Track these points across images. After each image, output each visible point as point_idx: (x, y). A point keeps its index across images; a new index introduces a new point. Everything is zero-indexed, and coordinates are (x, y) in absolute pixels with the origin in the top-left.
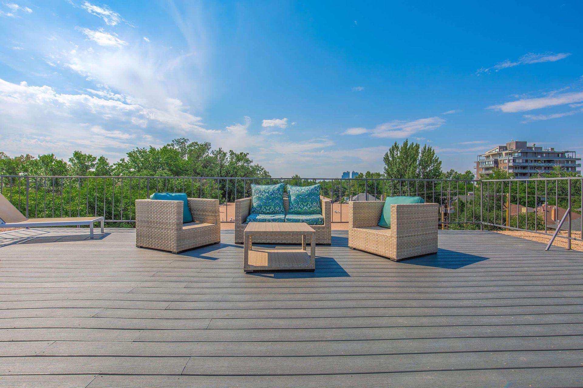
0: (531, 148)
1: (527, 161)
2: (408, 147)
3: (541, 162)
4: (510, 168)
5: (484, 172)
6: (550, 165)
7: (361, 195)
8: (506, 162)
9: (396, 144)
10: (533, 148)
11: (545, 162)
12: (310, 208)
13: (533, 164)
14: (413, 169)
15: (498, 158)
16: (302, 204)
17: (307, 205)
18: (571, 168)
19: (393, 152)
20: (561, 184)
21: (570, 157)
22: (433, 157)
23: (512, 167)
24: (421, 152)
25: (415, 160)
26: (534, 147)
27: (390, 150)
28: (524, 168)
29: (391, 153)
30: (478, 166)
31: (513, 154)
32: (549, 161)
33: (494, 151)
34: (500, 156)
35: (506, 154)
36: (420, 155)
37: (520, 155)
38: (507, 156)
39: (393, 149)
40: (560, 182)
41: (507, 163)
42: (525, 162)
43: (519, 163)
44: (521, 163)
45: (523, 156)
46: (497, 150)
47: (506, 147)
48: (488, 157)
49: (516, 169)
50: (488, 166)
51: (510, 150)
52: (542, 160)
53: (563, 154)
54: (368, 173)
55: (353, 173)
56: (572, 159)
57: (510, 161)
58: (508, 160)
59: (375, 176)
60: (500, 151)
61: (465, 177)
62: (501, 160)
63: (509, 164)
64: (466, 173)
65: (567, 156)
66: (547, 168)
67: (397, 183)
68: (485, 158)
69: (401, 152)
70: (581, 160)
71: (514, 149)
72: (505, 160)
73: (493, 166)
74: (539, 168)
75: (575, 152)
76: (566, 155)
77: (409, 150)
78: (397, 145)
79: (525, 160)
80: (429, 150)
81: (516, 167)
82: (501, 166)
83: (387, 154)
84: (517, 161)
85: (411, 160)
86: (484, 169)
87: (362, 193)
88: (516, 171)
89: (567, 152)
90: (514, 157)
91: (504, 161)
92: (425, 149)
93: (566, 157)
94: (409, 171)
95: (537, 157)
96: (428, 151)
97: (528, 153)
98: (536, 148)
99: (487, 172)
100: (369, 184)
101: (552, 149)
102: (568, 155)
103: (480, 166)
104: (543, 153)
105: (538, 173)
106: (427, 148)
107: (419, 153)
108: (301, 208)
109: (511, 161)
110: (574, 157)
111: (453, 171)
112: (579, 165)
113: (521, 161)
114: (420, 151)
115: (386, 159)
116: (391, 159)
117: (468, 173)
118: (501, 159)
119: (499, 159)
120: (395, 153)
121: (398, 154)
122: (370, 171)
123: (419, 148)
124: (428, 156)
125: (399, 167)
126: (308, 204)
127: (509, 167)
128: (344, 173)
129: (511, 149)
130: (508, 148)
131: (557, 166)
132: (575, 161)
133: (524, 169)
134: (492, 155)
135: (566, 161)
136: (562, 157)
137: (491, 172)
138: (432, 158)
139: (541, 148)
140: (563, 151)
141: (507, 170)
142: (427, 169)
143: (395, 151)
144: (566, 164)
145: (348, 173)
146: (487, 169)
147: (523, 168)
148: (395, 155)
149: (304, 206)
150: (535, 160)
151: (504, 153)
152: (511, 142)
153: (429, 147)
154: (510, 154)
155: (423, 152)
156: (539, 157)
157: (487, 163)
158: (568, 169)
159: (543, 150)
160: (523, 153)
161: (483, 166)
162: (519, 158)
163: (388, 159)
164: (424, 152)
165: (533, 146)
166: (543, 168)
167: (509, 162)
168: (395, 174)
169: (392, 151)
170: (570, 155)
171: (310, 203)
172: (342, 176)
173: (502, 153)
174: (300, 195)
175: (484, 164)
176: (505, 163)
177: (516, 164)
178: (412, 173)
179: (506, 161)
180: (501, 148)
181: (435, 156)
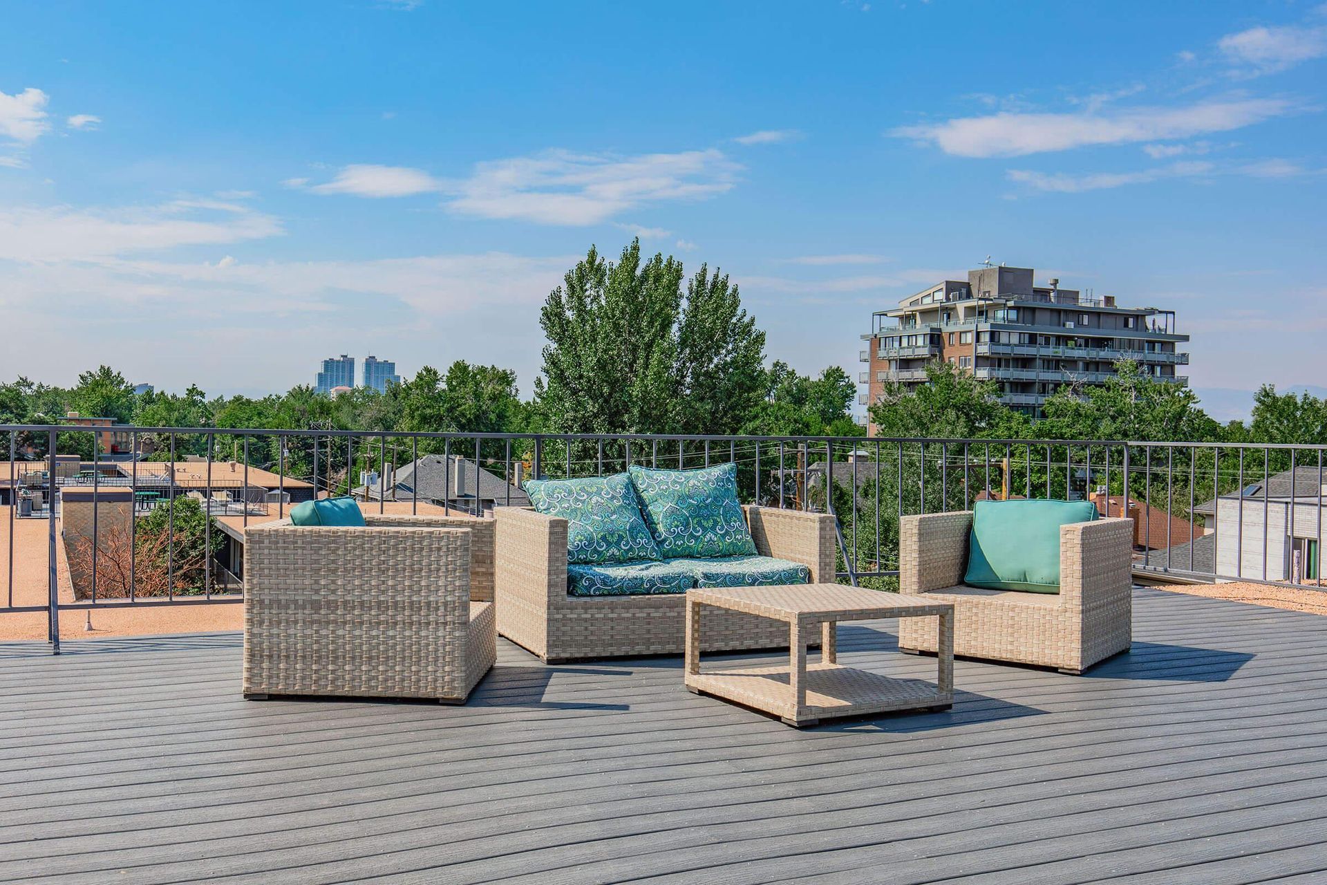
0: (1044, 293)
1: (1033, 339)
2: (638, 272)
3: (1076, 346)
4: (980, 360)
5: (894, 375)
6: (1104, 354)
7: (431, 461)
8: (969, 341)
9: (593, 255)
10: (1052, 294)
11: (1087, 345)
12: (723, 536)
13: (1050, 351)
14: (660, 362)
15: (943, 326)
16: (699, 523)
17: (713, 528)
18: (1163, 366)
19: (581, 288)
20: (1136, 421)
21: (1159, 329)
22: (733, 314)
23: (987, 358)
24: (686, 293)
25: (666, 325)
26: (1053, 290)
27: (568, 279)
28: (1026, 362)
29: (573, 293)
30: (873, 352)
31: (990, 314)
32: (1100, 343)
33: (928, 300)
34: (949, 317)
35: (970, 311)
36: (684, 304)
37: (1013, 315)
38: (971, 319)
39: (582, 278)
40: (1132, 417)
41: (971, 344)
42: (1027, 341)
43: (1008, 345)
44: (1016, 345)
45: (1021, 319)
46: (940, 296)
47: (968, 286)
48: (907, 319)
49: (999, 366)
50: (907, 353)
51: (980, 299)
52: (1079, 337)
53: (1139, 316)
54: (460, 369)
55: (371, 363)
56: (1166, 335)
57: (982, 336)
58: (975, 333)
59: (488, 384)
60: (948, 299)
61: (822, 392)
62: (953, 333)
63: (978, 347)
64: (827, 376)
65: (1150, 326)
66: (1092, 367)
67: (596, 416)
68: (896, 323)
69: (611, 292)
70: (1188, 340)
71: (995, 293)
72: (966, 332)
73: (925, 352)
74: (1071, 363)
75: (1173, 313)
76: (1149, 320)
77: (642, 283)
78: (597, 263)
79: (1027, 336)
80: (719, 286)
81: (1000, 360)
82: (952, 354)
83: (555, 298)
84: (1004, 338)
85: (651, 324)
86: (893, 363)
87: (431, 453)
88: (1001, 374)
89: (1152, 312)
90: (992, 321)
91: (963, 335)
92: (702, 282)
93: (1147, 328)
94: (646, 366)
95: (1064, 325)
96: (712, 292)
97: (1038, 314)
98: (1060, 294)
99: (906, 375)
100: (463, 415)
101: (1109, 300)
102: (1154, 321)
103: (882, 353)
104: (1080, 313)
105: (1068, 384)
106: (709, 278)
107: (681, 296)
108: (696, 538)
109: (986, 338)
110: (1170, 332)
111: (783, 367)
112: (1184, 360)
113: (1015, 339)
114: (684, 288)
115: (553, 317)
116: (570, 315)
117: (835, 375)
118: (951, 328)
119: (946, 329)
120: (587, 293)
121: (599, 296)
122: (467, 363)
123: (679, 277)
124: (716, 310)
125: (605, 351)
126: (716, 523)
127: (977, 357)
128: (329, 364)
129: (985, 293)
130: (974, 291)
131: (1126, 359)
132: (1173, 344)
133: (1024, 367)
134: (924, 313)
135: (1147, 341)
136: (1136, 328)
137: (920, 374)
138: (731, 318)
139: (1074, 295)
140: (1140, 308)
141: (970, 368)
142: (711, 360)
143: (588, 286)
144: (1148, 356)
145: (348, 363)
146: (906, 363)
147: (1020, 364)
148: (588, 300)
149: (705, 529)
150: (1058, 338)
151: (961, 306)
152: (984, 267)
153: (716, 276)
154: (981, 313)
155: (696, 294)
156: (1070, 325)
157: (905, 341)
158: (1152, 371)
159: (1083, 303)
160: (1022, 311)
161: (893, 354)
162: (1008, 326)
163: (559, 315)
164: (698, 294)
165: (1052, 287)
166: (1081, 364)
167: (978, 340)
168: (589, 377)
169: (577, 282)
170: (1160, 321)
171: (721, 519)
172: (320, 375)
173: (954, 309)
174: (689, 497)
175: (896, 344)
176: (966, 344)
177: (1001, 350)
178: (658, 375)
179: (969, 338)
180: (951, 287)
181: (739, 312)
